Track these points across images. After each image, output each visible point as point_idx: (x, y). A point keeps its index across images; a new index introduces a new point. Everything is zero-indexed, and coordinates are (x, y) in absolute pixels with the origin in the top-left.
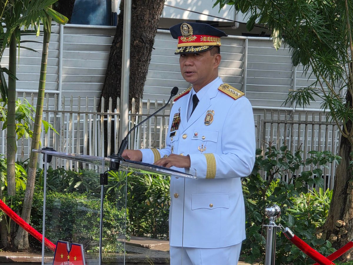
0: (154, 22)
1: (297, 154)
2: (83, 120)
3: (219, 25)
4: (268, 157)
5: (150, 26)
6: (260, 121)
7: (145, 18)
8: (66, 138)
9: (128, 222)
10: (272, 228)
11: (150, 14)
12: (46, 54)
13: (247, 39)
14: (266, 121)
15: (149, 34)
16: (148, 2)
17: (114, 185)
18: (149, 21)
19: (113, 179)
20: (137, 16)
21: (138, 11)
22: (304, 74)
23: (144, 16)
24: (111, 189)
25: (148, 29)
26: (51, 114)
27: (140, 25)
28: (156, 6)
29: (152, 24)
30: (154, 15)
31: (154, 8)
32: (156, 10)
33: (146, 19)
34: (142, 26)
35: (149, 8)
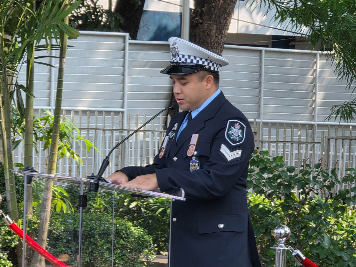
0: (221, 37)
1: (333, 172)
2: (148, 139)
3: (296, 40)
4: (302, 175)
5: (217, 41)
6: (324, 138)
7: (211, 33)
8: (131, 157)
9: (151, 245)
10: (281, 251)
11: (217, 29)
12: (62, 70)
13: (318, 54)
14: (330, 137)
15: (216, 50)
16: (215, 17)
17: (166, 206)
18: (216, 36)
19: (166, 200)
20: (204, 31)
21: (204, 26)
22: (348, 88)
23: (210, 31)
24: (163, 210)
25: (215, 44)
26: (116, 132)
27: (207, 40)
28: (223, 21)
29: (219, 40)
30: (221, 30)
31: (221, 23)
32: (223, 25)
33: (213, 34)
34: (209, 41)
35: (215, 23)
